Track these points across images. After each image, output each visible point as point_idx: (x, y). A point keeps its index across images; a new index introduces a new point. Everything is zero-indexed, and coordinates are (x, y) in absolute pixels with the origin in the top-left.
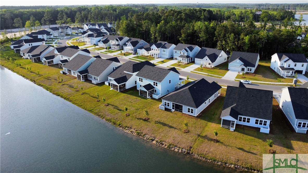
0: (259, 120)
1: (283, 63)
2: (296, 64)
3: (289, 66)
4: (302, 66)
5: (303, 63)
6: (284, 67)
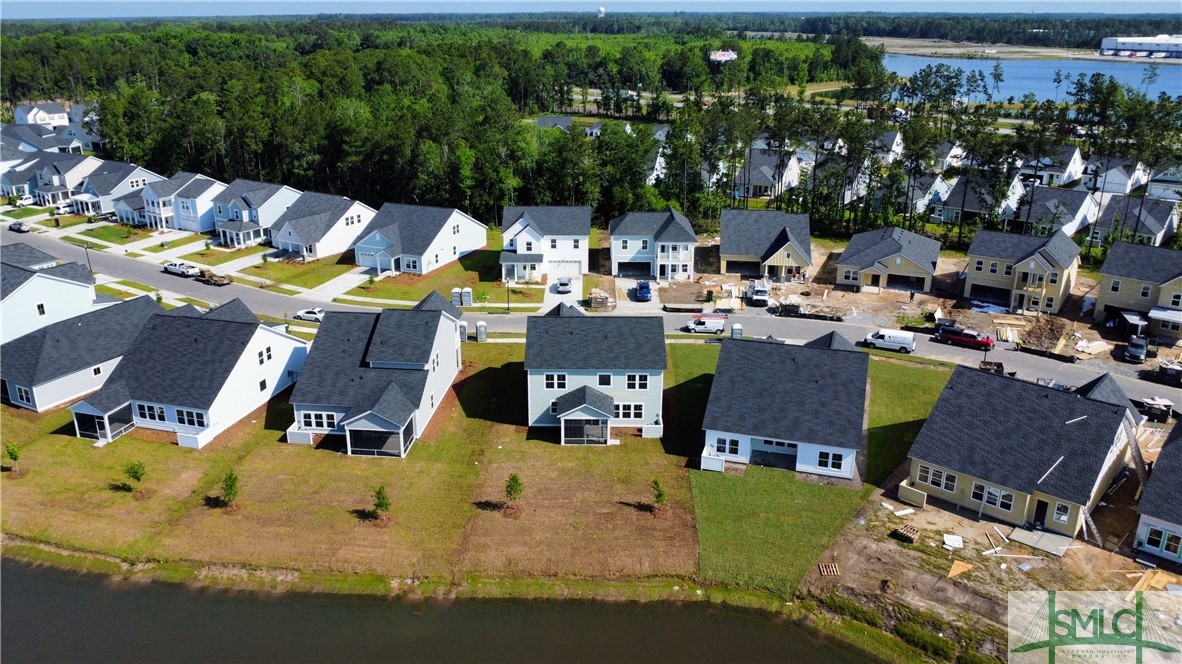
0: (184, 410)
1: (512, 240)
2: (554, 241)
3: (529, 249)
4: (576, 247)
5: (576, 237)
6: (515, 251)
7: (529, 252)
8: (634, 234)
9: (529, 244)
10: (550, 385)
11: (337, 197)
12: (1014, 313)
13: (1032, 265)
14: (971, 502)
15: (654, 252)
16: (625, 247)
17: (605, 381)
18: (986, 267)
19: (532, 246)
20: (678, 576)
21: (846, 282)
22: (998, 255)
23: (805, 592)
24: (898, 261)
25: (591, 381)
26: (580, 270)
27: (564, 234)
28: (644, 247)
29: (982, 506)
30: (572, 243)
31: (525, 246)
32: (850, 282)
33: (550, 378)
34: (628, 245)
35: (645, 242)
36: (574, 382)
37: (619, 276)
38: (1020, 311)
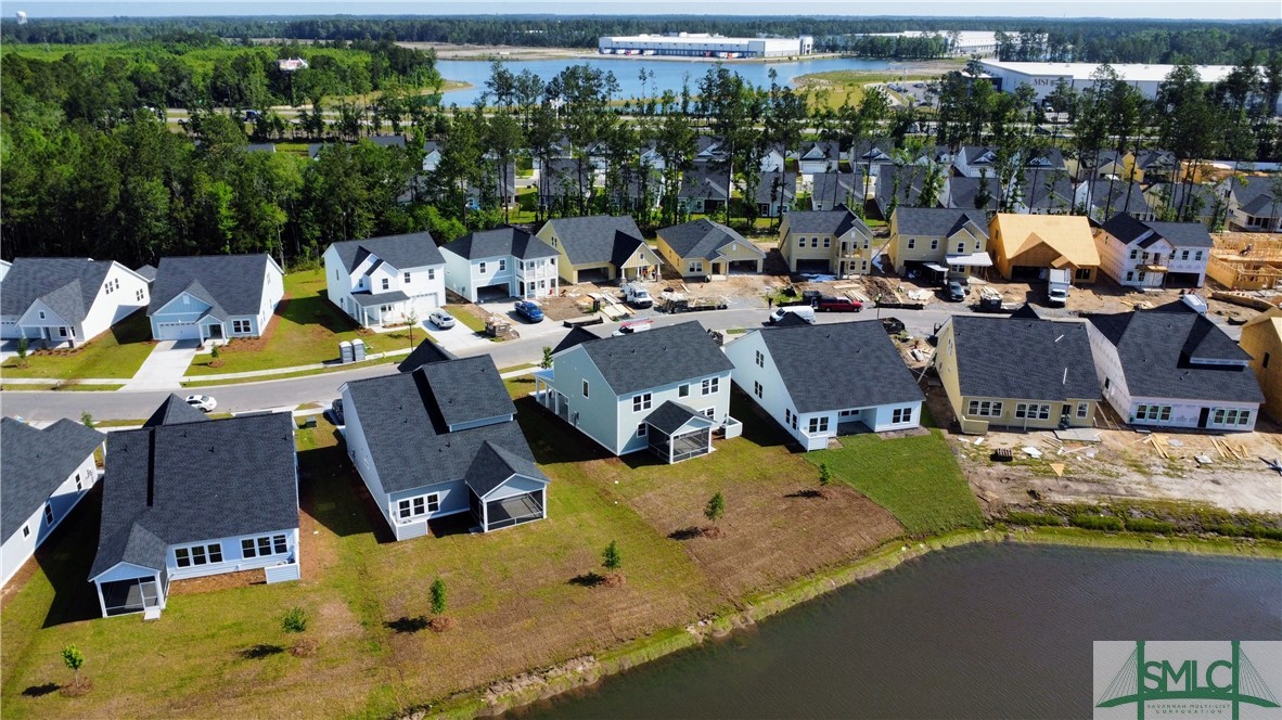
0: (255, 538)
1: (361, 280)
2: (407, 275)
3: (386, 287)
4: (432, 277)
5: (430, 267)
6: (369, 292)
7: (386, 291)
8: (491, 255)
9: (385, 281)
10: (637, 408)
11: (76, 261)
12: (841, 279)
13: (853, 235)
14: (1017, 421)
15: (511, 271)
16: (483, 271)
17: (683, 392)
18: (808, 243)
19: (389, 283)
20: (897, 539)
21: (692, 274)
22: (816, 230)
23: (991, 519)
24: (734, 247)
25: (671, 395)
26: (437, 303)
27: (418, 265)
28: (502, 268)
29: (1027, 421)
30: (427, 274)
31: (381, 284)
32: (696, 273)
33: (637, 400)
34: (486, 267)
35: (502, 263)
36: (658, 399)
37: (479, 302)
38: (845, 277)
